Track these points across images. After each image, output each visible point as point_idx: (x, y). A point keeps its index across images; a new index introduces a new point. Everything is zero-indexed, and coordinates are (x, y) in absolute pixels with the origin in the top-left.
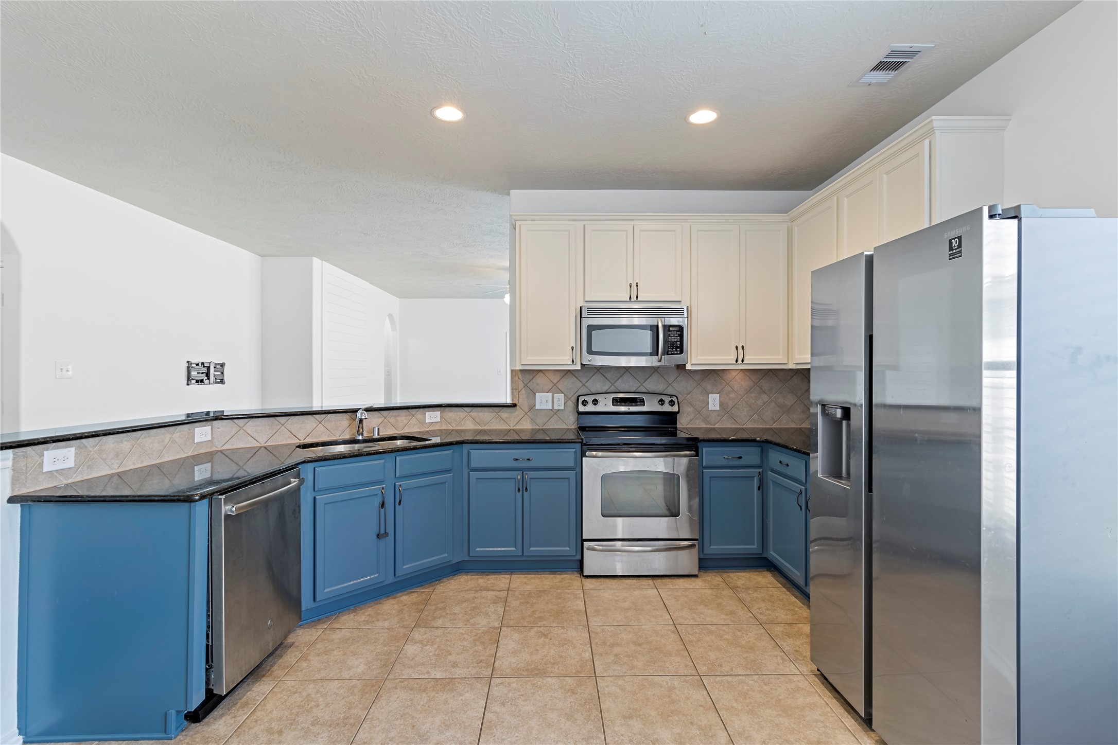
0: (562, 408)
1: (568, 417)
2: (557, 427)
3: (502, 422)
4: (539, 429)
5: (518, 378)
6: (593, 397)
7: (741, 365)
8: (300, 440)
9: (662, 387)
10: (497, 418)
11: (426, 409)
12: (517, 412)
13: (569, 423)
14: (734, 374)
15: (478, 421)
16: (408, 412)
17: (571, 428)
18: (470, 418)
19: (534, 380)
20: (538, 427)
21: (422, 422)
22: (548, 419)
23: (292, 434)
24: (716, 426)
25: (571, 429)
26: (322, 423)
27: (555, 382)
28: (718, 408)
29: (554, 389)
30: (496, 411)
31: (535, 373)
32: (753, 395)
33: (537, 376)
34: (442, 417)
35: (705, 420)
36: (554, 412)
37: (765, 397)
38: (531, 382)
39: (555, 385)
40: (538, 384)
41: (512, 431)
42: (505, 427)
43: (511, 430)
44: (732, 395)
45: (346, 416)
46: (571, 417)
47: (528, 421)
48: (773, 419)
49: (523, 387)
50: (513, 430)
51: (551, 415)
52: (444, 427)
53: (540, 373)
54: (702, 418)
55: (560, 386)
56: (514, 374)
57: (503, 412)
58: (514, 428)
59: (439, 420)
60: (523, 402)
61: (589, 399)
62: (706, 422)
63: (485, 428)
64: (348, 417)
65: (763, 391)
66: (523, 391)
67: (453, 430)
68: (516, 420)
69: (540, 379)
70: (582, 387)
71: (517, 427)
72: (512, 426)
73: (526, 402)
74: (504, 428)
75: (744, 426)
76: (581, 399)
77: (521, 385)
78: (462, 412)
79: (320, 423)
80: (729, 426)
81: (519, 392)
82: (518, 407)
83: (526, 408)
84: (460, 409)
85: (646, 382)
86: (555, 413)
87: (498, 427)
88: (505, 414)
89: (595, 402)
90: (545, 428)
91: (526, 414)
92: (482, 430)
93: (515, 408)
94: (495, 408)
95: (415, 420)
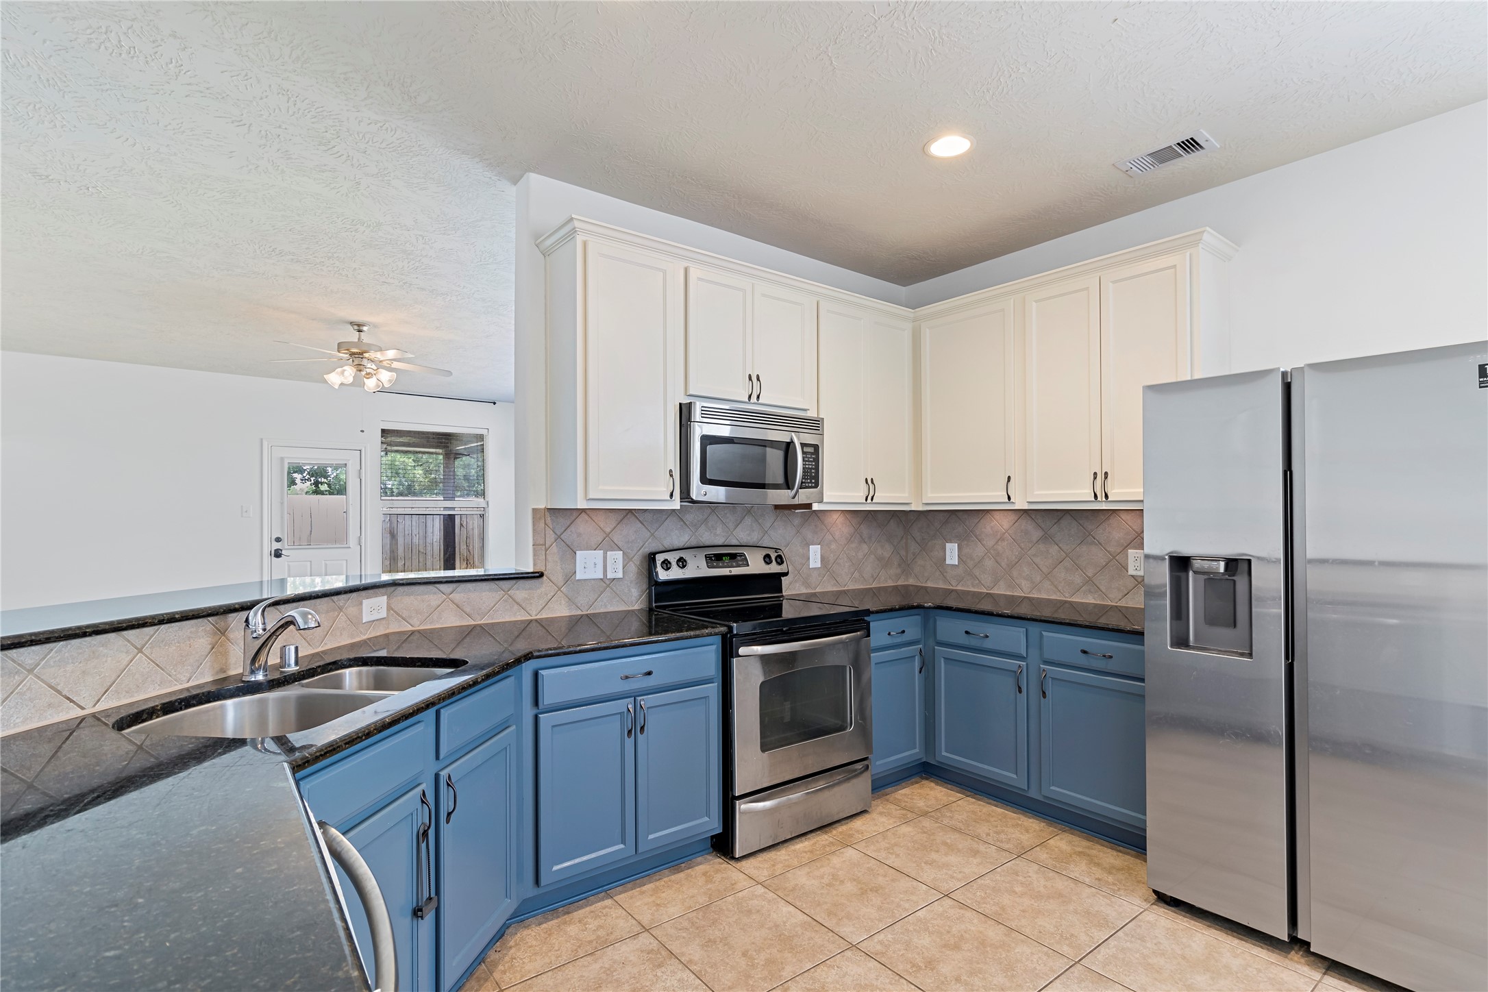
0: (620, 575)
1: (629, 590)
2: (611, 609)
3: (516, 607)
4: (582, 616)
5: (545, 524)
6: (677, 555)
7: (870, 505)
8: (83, 708)
9: (756, 537)
10: (506, 601)
11: (363, 593)
12: (544, 586)
13: (633, 599)
14: (835, 516)
15: (468, 610)
16: (331, 604)
17: (633, 608)
18: (452, 605)
19: (572, 528)
20: (580, 613)
21: (355, 622)
22: (596, 596)
23: (59, 692)
24: (818, 590)
25: (633, 611)
26: (146, 650)
27: (608, 530)
28: (819, 565)
29: (606, 544)
30: (504, 587)
31: (575, 514)
32: (853, 545)
33: (579, 520)
34: (389, 608)
35: (806, 584)
36: (606, 583)
37: (865, 547)
38: (569, 530)
39: (608, 535)
40: (579, 535)
41: (534, 624)
42: (521, 616)
43: (531, 621)
44: (833, 546)
45: (205, 625)
46: (633, 590)
47: (563, 602)
48: (873, 576)
49: (553, 540)
50: (536, 620)
51: (601, 589)
52: (394, 627)
53: (583, 515)
54: (802, 579)
55: (617, 538)
56: (538, 516)
57: (518, 589)
58: (538, 617)
59: (383, 614)
60: (554, 570)
61: (673, 557)
62: (808, 586)
63: (482, 622)
64: (209, 627)
65: (863, 541)
66: (554, 549)
67: (413, 632)
68: (542, 603)
69: (583, 527)
70: (649, 538)
71: (544, 615)
72: (534, 613)
73: (559, 568)
74: (519, 618)
75: (846, 588)
76: (660, 558)
77: (551, 537)
78: (435, 593)
79: (140, 650)
80: (830, 589)
81: (546, 550)
82: (545, 577)
83: (559, 579)
84: (431, 587)
85: (738, 529)
86: (608, 586)
87: (507, 619)
88: (520, 591)
89: (682, 563)
90: (592, 612)
91: (559, 589)
92: (475, 626)
93: (540, 580)
94: (501, 583)
95: (344, 618)
